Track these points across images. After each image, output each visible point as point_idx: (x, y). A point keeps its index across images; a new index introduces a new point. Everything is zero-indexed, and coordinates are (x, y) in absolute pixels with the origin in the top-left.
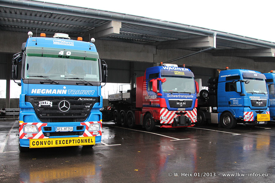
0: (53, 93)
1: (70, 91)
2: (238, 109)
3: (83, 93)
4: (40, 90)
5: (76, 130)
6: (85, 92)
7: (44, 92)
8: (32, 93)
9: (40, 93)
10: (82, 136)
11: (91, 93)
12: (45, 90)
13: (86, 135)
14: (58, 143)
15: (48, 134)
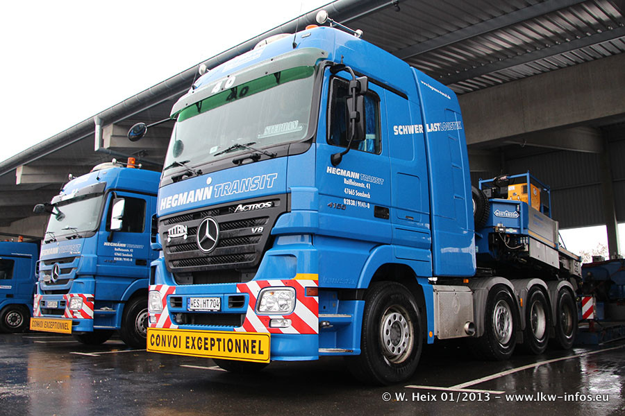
0: (188, 202)
1: (218, 188)
3: (247, 188)
4: (170, 198)
5: (227, 309)
6: (251, 182)
7: (176, 201)
9: (169, 206)
10: (241, 329)
11: (267, 181)
12: (176, 196)
13: (250, 329)
14: (190, 345)
15: (179, 316)
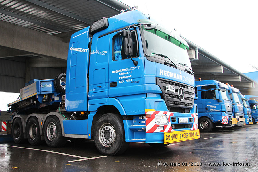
0: (174, 77)
2: (217, 114)
4: (166, 71)
5: (189, 122)
7: (169, 74)
8: (160, 74)
9: (166, 75)
10: (192, 129)
14: (181, 137)
15: (174, 126)
